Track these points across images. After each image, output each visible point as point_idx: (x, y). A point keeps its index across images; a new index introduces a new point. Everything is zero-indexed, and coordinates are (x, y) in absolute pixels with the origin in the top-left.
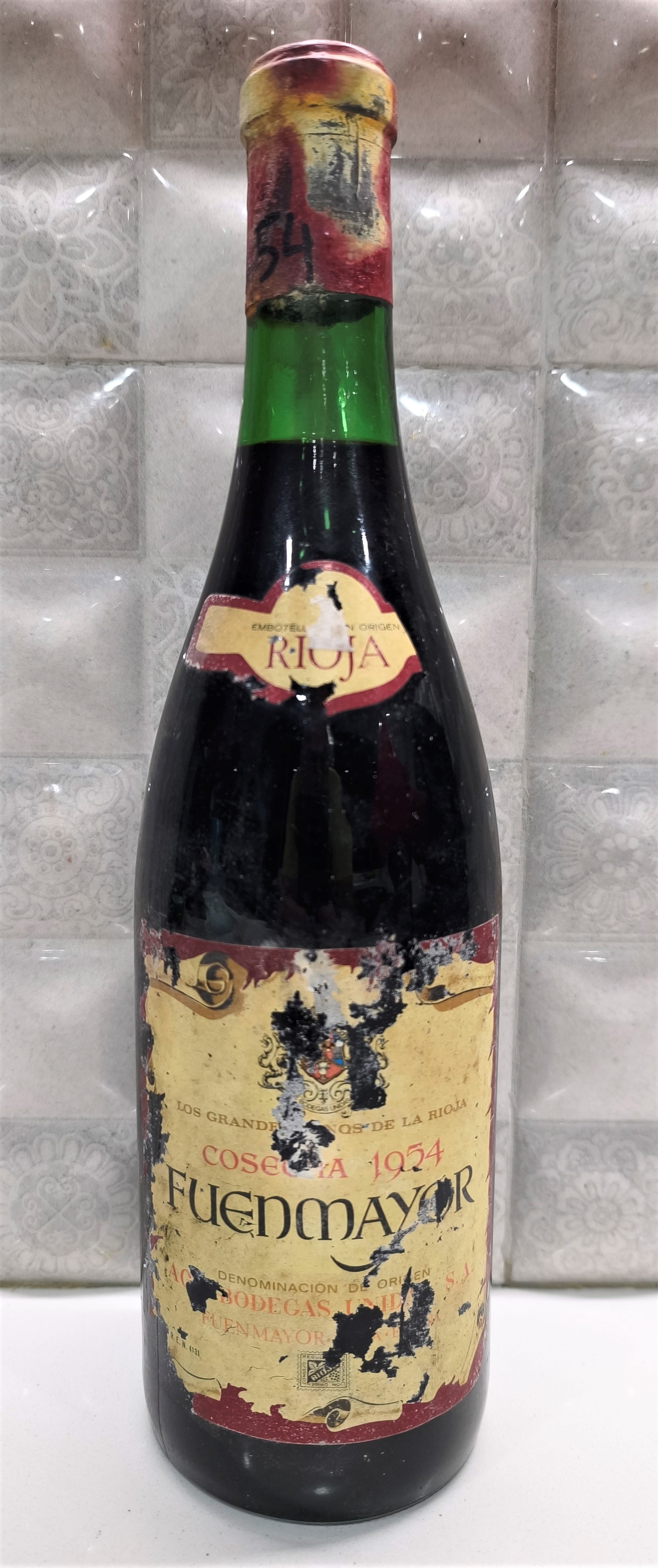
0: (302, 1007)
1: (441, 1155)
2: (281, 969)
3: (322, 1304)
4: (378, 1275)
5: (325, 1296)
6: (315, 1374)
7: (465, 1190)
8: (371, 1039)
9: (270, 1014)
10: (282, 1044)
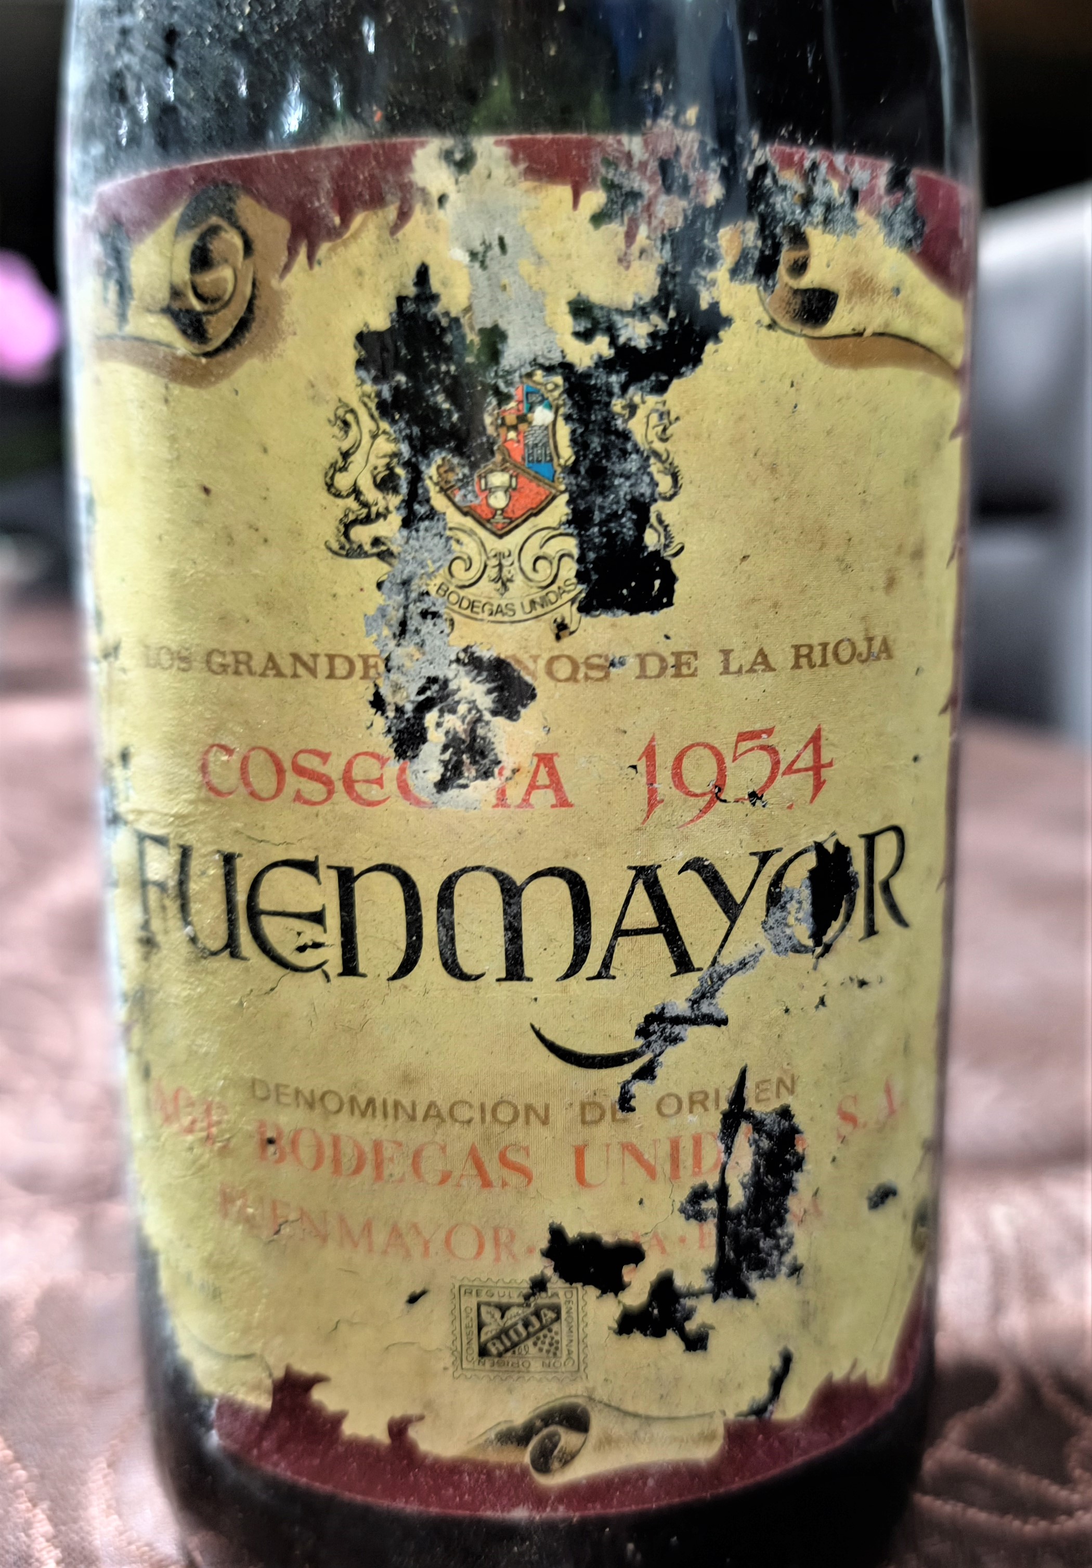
0: (438, 309)
1: (825, 773)
2: (377, 201)
3: (512, 1156)
4: (657, 1081)
5: (518, 1133)
6: (498, 1337)
7: (886, 887)
8: (632, 409)
9: (352, 340)
10: (385, 425)
